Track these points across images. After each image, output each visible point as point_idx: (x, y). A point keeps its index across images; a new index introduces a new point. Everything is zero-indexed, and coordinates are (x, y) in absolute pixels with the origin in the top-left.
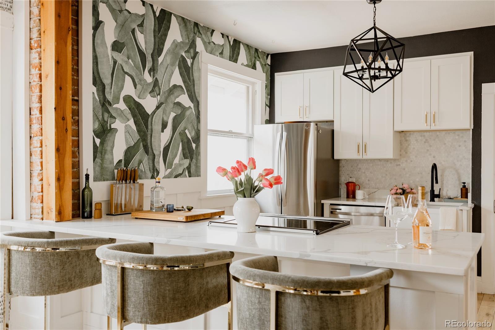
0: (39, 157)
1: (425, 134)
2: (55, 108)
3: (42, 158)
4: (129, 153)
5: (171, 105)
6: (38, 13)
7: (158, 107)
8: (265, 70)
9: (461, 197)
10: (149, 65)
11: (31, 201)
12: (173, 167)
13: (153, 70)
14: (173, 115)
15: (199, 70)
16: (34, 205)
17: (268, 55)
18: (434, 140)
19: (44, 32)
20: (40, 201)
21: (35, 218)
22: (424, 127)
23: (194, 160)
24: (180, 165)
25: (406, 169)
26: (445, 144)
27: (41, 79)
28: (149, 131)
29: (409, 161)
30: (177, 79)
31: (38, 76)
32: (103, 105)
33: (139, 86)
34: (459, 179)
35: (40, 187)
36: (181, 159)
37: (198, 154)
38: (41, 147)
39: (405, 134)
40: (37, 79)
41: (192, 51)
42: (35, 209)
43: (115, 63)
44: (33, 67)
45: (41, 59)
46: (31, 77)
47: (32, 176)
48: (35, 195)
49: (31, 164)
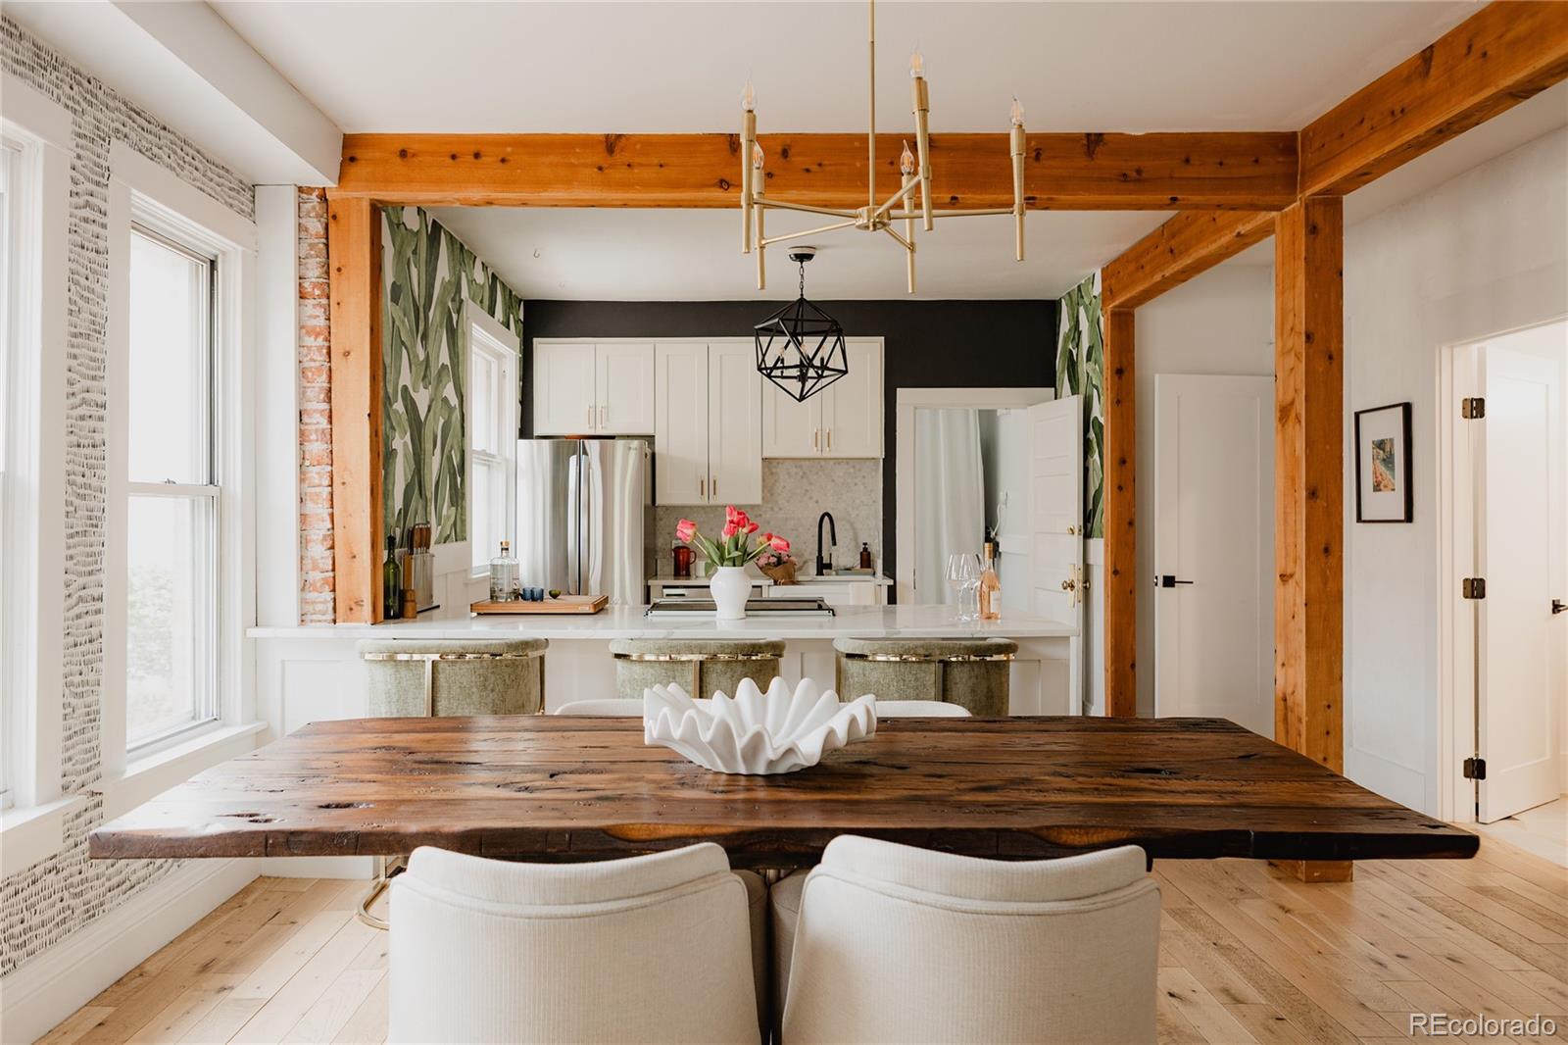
0: (327, 504)
1: (803, 463)
2: (369, 415)
3: (332, 507)
4: (407, 495)
5: (440, 403)
6: (322, 231)
7: (429, 411)
8: (519, 330)
9: (862, 567)
10: (421, 327)
11: (303, 590)
12: (443, 522)
13: (425, 337)
14: (442, 421)
15: (463, 335)
16: (312, 596)
17: (521, 301)
18: (817, 473)
19: (339, 270)
20: (327, 588)
21: (312, 621)
22: (814, 453)
23: (460, 509)
24: (448, 517)
25: (772, 523)
26: (833, 481)
27: (330, 357)
28: (423, 452)
29: (776, 509)
30: (444, 358)
31: (325, 351)
33: (413, 369)
34: (856, 539)
35: (331, 562)
36: (449, 508)
37: (463, 496)
38: (331, 486)
39: (770, 463)
40: (321, 357)
41: (457, 299)
42: (314, 603)
43: (394, 322)
44: (308, 333)
45: (329, 319)
46: (305, 351)
47: (303, 542)
48: (316, 576)
49: (303, 518)
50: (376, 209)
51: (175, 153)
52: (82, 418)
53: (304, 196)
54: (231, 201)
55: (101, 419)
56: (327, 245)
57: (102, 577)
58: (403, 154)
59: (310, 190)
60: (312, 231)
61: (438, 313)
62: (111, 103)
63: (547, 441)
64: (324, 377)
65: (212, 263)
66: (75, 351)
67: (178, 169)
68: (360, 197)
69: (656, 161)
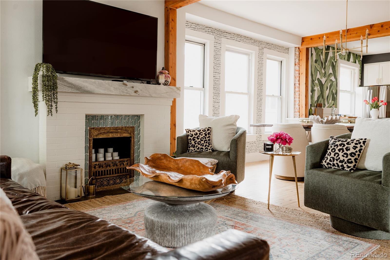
2: (305, 83)
3: (299, 99)
4: (318, 98)
5: (329, 81)
6: (298, 54)
7: (326, 82)
8: (360, 63)
10: (323, 67)
11: (295, 112)
12: (329, 104)
13: (325, 68)
14: (330, 84)
15: (338, 66)
16: (296, 113)
17: (361, 56)
19: (301, 60)
20: (298, 112)
21: (296, 118)
23: (335, 101)
24: (331, 103)
28: (323, 90)
30: (331, 71)
31: (299, 73)
32: (312, 82)
33: (321, 75)
35: (299, 108)
36: (331, 101)
37: (337, 99)
38: (299, 95)
40: (298, 75)
42: (296, 115)
43: (315, 67)
44: (296, 71)
45: (299, 68)
46: (295, 74)
47: (295, 105)
48: (296, 110)
49: (295, 101)
50: (307, 49)
51: (274, 47)
52: (259, 86)
53: (296, 48)
54: (284, 52)
55: (262, 86)
56: (299, 56)
57: (262, 107)
58: (311, 39)
59: (297, 47)
60: (297, 54)
61: (329, 63)
62: (264, 43)
63: (367, 87)
64: (298, 78)
65: (281, 62)
66: (259, 77)
67: (274, 50)
68: (305, 47)
69: (355, 32)
